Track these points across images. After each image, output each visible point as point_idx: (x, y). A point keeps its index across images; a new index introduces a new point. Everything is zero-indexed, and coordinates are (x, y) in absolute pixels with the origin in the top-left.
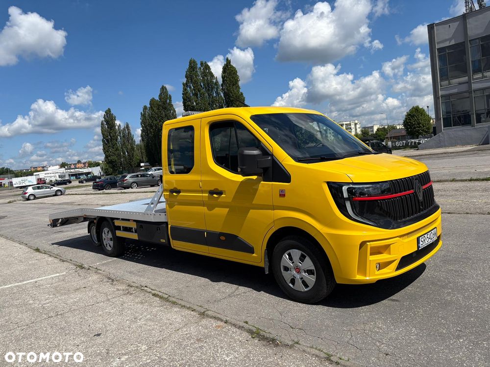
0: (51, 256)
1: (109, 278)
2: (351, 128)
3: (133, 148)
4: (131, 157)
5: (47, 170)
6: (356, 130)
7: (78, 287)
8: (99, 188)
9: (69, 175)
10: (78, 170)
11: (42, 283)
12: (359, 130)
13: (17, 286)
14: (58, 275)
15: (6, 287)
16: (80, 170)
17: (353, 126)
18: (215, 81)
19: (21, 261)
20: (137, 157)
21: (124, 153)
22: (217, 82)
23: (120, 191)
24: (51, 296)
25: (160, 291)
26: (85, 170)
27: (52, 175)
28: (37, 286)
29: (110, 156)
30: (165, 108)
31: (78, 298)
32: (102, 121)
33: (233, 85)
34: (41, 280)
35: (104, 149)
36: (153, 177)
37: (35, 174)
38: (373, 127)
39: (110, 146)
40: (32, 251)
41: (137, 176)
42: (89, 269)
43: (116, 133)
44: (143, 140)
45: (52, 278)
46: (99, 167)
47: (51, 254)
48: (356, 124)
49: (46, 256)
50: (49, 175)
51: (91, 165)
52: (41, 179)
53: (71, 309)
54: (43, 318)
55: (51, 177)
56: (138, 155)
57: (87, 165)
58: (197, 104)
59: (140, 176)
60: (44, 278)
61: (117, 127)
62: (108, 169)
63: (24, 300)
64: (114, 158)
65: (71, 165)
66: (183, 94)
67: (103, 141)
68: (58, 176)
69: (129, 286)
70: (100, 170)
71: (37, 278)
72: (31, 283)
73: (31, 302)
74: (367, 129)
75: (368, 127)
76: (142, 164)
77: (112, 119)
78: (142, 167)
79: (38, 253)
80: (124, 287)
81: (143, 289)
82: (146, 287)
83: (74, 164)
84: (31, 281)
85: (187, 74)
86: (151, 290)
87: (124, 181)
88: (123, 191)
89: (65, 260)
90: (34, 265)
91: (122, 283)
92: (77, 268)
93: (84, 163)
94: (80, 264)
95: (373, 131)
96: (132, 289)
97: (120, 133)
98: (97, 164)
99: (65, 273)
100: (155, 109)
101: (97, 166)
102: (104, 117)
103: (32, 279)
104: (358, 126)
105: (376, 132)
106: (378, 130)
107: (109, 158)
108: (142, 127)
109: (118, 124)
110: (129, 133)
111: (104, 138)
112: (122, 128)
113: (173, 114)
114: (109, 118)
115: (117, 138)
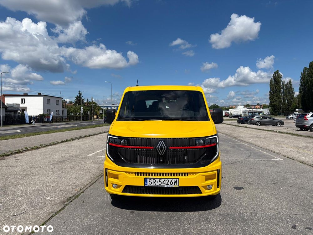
3: (292, 98)
4: (290, 104)
5: (237, 108)
8: (241, 122)
9: (248, 112)
10: (254, 109)
16: (256, 110)
20: (295, 104)
21: (284, 101)
26: (259, 110)
27: (239, 111)
29: (273, 102)
32: (271, 79)
35: (270, 97)
36: (273, 120)
37: (230, 109)
39: (274, 96)
43: (280, 87)
46: (268, 109)
50: (237, 111)
51: (264, 107)
52: (227, 113)
57: (262, 107)
61: (282, 83)
64: (276, 104)
65: (252, 106)
67: (270, 92)
68: (242, 112)
70: (268, 111)
76: (297, 110)
77: (279, 77)
83: (254, 106)
93: (260, 106)
97: (283, 87)
98: (267, 107)
102: (273, 76)
107: (273, 103)
108: (301, 83)
109: (283, 81)
110: (291, 87)
111: (271, 90)
112: (286, 83)
114: (277, 77)
115: (281, 90)
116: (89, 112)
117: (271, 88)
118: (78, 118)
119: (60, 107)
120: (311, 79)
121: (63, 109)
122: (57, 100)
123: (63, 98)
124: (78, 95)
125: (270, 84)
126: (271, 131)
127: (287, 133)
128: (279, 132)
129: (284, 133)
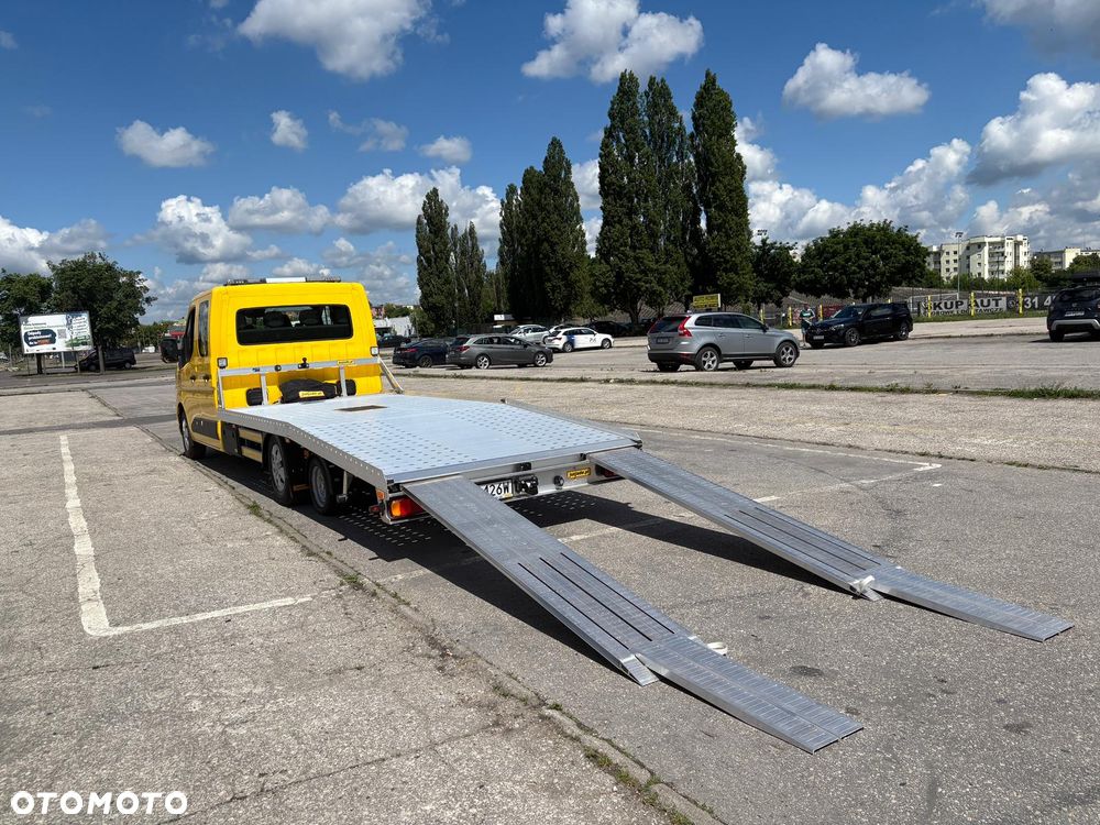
0: (281, 531)
1: (433, 642)
2: (1003, 254)
3: (479, 281)
4: (475, 300)
6: (1017, 257)
7: (340, 662)
8: (407, 362)
11: (241, 624)
12: (1026, 259)
13: (175, 630)
14: (289, 601)
15: (147, 626)
17: (1009, 249)
18: (677, 125)
19: (208, 538)
20: (489, 302)
21: (461, 290)
22: (682, 128)
23: (451, 372)
24: (258, 690)
25: (609, 741)
26: (379, 324)
28: (227, 636)
29: (431, 295)
30: (556, 191)
31: (336, 717)
32: (419, 216)
33: (720, 137)
34: (244, 616)
35: (420, 279)
36: (525, 346)
38: (1063, 252)
39: (432, 273)
40: (242, 508)
41: (491, 341)
42: (374, 594)
43: (445, 244)
44: (502, 262)
45: (273, 611)
46: (407, 318)
47: (284, 527)
48: (1017, 244)
49: (270, 530)
51: (392, 312)
53: (309, 767)
54: (214, 801)
56: (489, 294)
57: (383, 313)
58: (630, 181)
59: (496, 341)
60: (252, 607)
61: (449, 231)
62: (424, 324)
63: (179, 695)
64: (437, 299)
66: (601, 156)
67: (419, 261)
69: (496, 688)
70: (410, 325)
71: (235, 604)
72: (214, 620)
73: (196, 705)
74: (1046, 257)
75: (1049, 254)
76: (497, 317)
77: (440, 214)
78: (496, 323)
79: (253, 517)
80: (479, 692)
81: (549, 718)
82: (557, 707)
84: (216, 614)
85: (612, 109)
86: (577, 732)
87: (461, 350)
88: (458, 372)
89: (315, 550)
90: (236, 554)
91: (474, 672)
92: (342, 584)
93: (377, 308)
94: (351, 573)
95: (1061, 263)
96: (509, 707)
97: (455, 244)
99: (307, 599)
100: (533, 192)
101: (404, 315)
102: (423, 209)
103: (221, 606)
104: (1023, 249)
105: (1071, 265)
106: (1077, 261)
107: (430, 299)
108: (503, 233)
109: (452, 225)
110: (475, 246)
111: (421, 254)
112: (461, 232)
113: (572, 205)
114: (434, 211)
115: (449, 255)
117: (420, 247)
120: (532, 223)
125: (415, 233)
126: (582, 380)
127: (654, 382)
128: (621, 381)
129: (641, 382)
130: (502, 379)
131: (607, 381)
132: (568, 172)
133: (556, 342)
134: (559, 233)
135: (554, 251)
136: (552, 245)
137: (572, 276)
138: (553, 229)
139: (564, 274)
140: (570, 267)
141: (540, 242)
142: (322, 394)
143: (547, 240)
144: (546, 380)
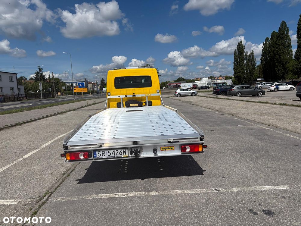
3: (254, 68)
4: (252, 74)
5: (202, 80)
8: (217, 93)
9: (213, 84)
10: (218, 81)
16: (220, 81)
20: (256, 74)
21: (247, 71)
23: (228, 97)
26: (222, 81)
30: (282, 38)
32: (235, 50)
35: (234, 68)
36: (255, 89)
37: (195, 82)
39: (238, 66)
41: (243, 87)
43: (243, 57)
44: (262, 62)
46: (231, 80)
50: (202, 83)
51: (227, 78)
52: (195, 85)
55: (203, 84)
56: (256, 72)
59: (244, 87)
61: (245, 54)
62: (236, 81)
64: (239, 74)
65: (215, 77)
66: (298, 25)
67: (234, 63)
68: (207, 84)
70: (231, 82)
76: (258, 79)
77: (242, 48)
78: (258, 81)
83: (217, 77)
87: (232, 90)
88: (230, 98)
93: (223, 77)
97: (246, 58)
98: (230, 78)
100: (274, 39)
102: (237, 47)
107: (237, 74)
108: (263, 53)
109: (246, 52)
110: (253, 57)
111: (235, 61)
112: (248, 54)
113: (288, 43)
114: (240, 48)
115: (244, 61)
116: (50, 89)
117: (235, 59)
118: (37, 96)
119: (14, 84)
120: (273, 49)
121: (19, 86)
122: (9, 77)
123: (17, 74)
124: (38, 71)
125: (234, 55)
126: (266, 103)
127: (293, 105)
128: (280, 104)
129: (288, 105)
130: (240, 100)
131: (275, 104)
132: (288, 31)
133: (272, 88)
134: (283, 52)
135: (280, 58)
136: (280, 56)
137: (286, 66)
138: (280, 51)
139: (283, 65)
140: (286, 63)
141: (275, 55)
142: (137, 105)
143: (278, 54)
144: (254, 102)
